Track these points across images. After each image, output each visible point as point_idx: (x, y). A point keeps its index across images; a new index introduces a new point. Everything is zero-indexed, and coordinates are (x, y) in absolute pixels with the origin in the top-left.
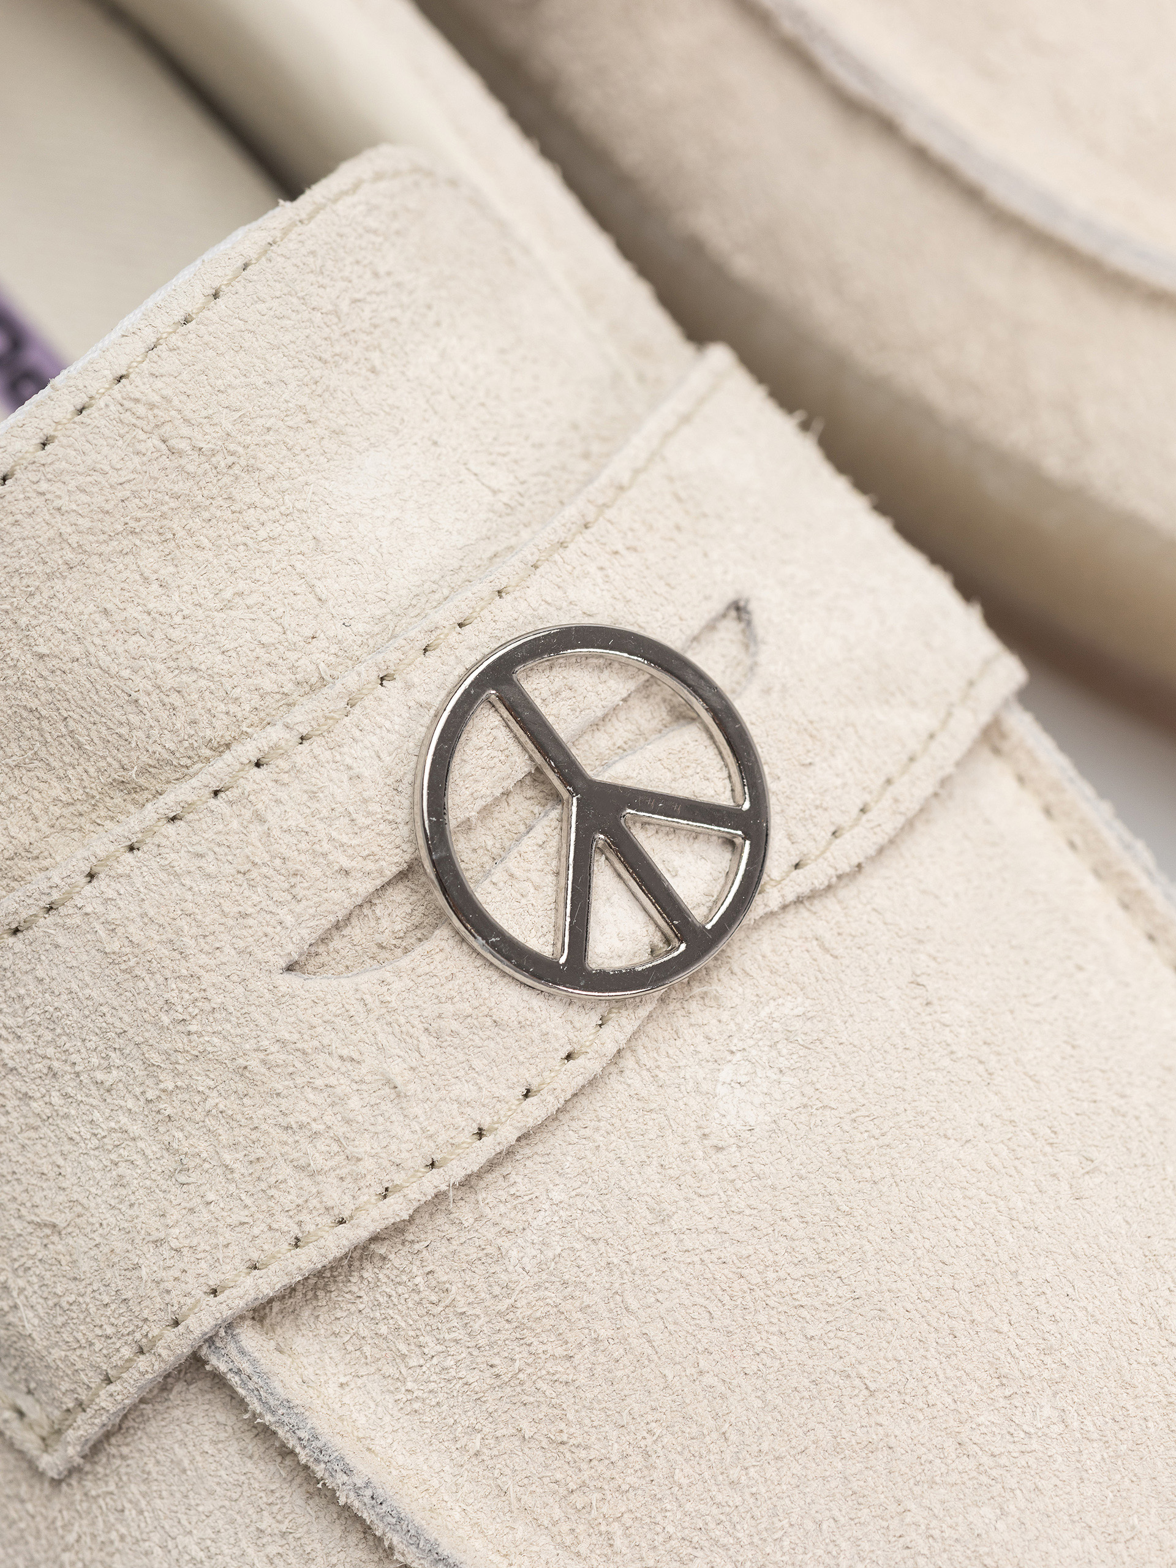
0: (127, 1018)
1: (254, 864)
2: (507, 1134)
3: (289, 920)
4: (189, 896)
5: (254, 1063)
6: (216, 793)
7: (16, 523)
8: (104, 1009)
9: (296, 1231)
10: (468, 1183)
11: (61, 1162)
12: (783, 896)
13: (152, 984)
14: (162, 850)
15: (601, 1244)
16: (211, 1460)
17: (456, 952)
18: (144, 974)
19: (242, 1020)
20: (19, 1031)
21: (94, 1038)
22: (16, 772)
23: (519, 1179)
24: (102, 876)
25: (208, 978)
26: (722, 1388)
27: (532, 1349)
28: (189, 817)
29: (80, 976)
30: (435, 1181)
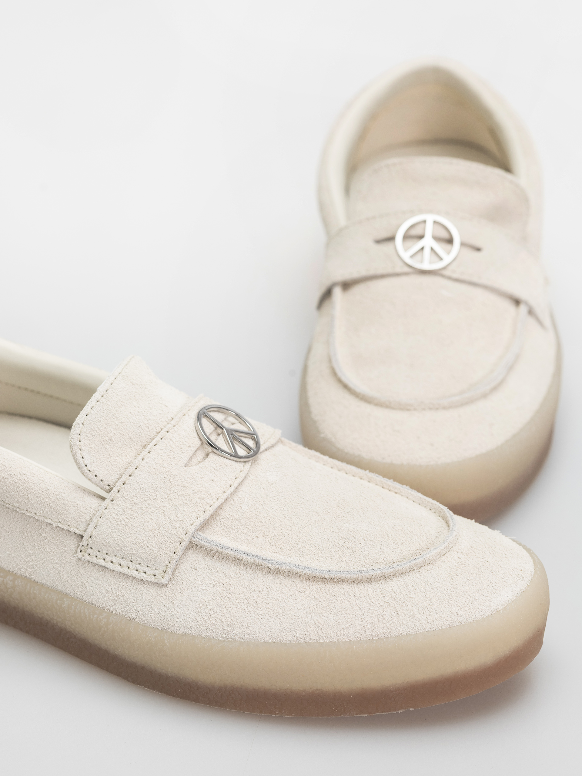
0: (157, 484)
1: (173, 448)
2: (236, 485)
3: (183, 457)
4: (163, 457)
5: (185, 483)
6: (162, 438)
7: (111, 398)
8: (153, 483)
9: (203, 509)
10: (232, 494)
11: (151, 517)
12: (264, 447)
13: (161, 475)
14: (155, 450)
15: (259, 502)
16: (198, 565)
17: (215, 456)
18: (159, 474)
19: (180, 476)
20: (136, 495)
21: (152, 490)
22: (121, 448)
23: (239, 495)
24: (145, 458)
25: (171, 471)
26: (290, 519)
27: (253, 522)
28: (158, 443)
29: (146, 479)
30: (226, 495)
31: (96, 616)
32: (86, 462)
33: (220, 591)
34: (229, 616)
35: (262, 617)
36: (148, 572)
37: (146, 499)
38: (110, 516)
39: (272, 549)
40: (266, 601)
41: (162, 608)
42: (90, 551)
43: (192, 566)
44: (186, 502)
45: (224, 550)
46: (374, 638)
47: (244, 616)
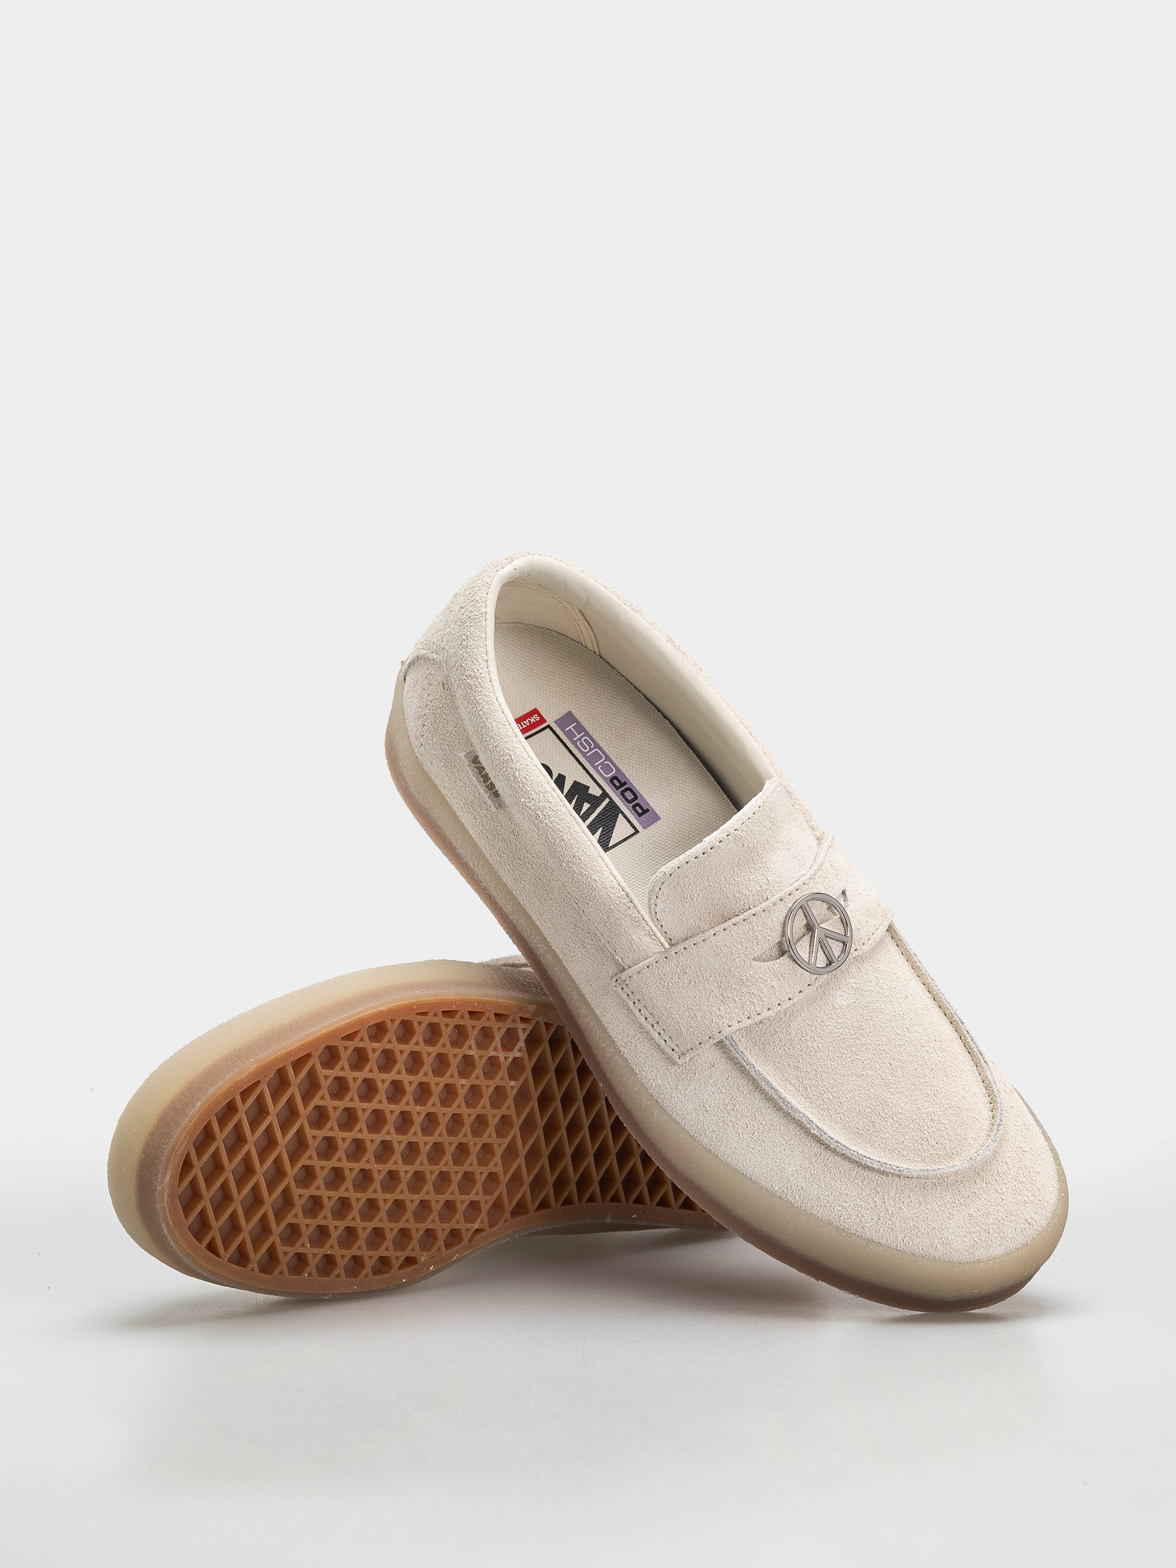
1: (750, 937)
3: (756, 949)
4: (735, 942)
5: (744, 979)
6: (744, 920)
8: (712, 963)
10: (785, 1010)
11: (695, 995)
14: (731, 931)
16: (718, 1064)
17: (789, 960)
18: (723, 956)
19: (743, 969)
21: (708, 970)
24: (716, 935)
25: (737, 960)
28: (737, 925)
29: (708, 955)
31: (604, 1045)
32: (657, 910)
33: (727, 1102)
34: (723, 1131)
35: (752, 1150)
36: (668, 1042)
37: (699, 974)
38: (656, 972)
39: (797, 1085)
40: (763, 1137)
41: (665, 1083)
42: (624, 987)
43: (712, 1062)
44: (735, 998)
45: (748, 1067)
46: (846, 1230)
47: (736, 1140)
